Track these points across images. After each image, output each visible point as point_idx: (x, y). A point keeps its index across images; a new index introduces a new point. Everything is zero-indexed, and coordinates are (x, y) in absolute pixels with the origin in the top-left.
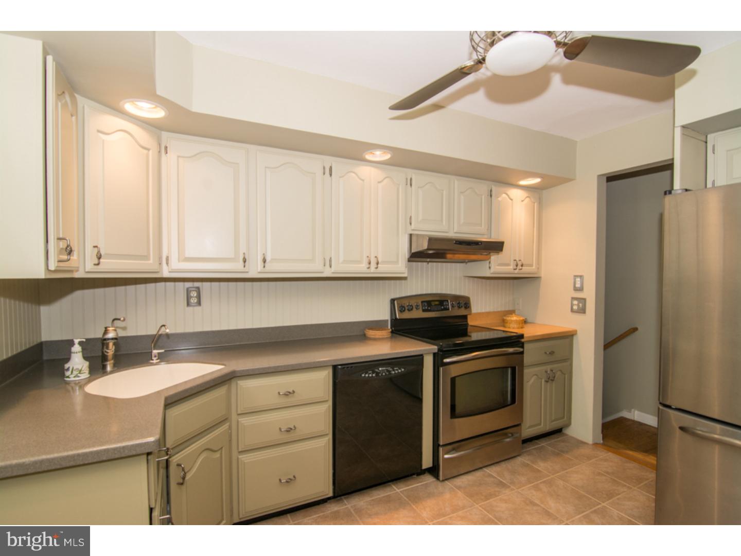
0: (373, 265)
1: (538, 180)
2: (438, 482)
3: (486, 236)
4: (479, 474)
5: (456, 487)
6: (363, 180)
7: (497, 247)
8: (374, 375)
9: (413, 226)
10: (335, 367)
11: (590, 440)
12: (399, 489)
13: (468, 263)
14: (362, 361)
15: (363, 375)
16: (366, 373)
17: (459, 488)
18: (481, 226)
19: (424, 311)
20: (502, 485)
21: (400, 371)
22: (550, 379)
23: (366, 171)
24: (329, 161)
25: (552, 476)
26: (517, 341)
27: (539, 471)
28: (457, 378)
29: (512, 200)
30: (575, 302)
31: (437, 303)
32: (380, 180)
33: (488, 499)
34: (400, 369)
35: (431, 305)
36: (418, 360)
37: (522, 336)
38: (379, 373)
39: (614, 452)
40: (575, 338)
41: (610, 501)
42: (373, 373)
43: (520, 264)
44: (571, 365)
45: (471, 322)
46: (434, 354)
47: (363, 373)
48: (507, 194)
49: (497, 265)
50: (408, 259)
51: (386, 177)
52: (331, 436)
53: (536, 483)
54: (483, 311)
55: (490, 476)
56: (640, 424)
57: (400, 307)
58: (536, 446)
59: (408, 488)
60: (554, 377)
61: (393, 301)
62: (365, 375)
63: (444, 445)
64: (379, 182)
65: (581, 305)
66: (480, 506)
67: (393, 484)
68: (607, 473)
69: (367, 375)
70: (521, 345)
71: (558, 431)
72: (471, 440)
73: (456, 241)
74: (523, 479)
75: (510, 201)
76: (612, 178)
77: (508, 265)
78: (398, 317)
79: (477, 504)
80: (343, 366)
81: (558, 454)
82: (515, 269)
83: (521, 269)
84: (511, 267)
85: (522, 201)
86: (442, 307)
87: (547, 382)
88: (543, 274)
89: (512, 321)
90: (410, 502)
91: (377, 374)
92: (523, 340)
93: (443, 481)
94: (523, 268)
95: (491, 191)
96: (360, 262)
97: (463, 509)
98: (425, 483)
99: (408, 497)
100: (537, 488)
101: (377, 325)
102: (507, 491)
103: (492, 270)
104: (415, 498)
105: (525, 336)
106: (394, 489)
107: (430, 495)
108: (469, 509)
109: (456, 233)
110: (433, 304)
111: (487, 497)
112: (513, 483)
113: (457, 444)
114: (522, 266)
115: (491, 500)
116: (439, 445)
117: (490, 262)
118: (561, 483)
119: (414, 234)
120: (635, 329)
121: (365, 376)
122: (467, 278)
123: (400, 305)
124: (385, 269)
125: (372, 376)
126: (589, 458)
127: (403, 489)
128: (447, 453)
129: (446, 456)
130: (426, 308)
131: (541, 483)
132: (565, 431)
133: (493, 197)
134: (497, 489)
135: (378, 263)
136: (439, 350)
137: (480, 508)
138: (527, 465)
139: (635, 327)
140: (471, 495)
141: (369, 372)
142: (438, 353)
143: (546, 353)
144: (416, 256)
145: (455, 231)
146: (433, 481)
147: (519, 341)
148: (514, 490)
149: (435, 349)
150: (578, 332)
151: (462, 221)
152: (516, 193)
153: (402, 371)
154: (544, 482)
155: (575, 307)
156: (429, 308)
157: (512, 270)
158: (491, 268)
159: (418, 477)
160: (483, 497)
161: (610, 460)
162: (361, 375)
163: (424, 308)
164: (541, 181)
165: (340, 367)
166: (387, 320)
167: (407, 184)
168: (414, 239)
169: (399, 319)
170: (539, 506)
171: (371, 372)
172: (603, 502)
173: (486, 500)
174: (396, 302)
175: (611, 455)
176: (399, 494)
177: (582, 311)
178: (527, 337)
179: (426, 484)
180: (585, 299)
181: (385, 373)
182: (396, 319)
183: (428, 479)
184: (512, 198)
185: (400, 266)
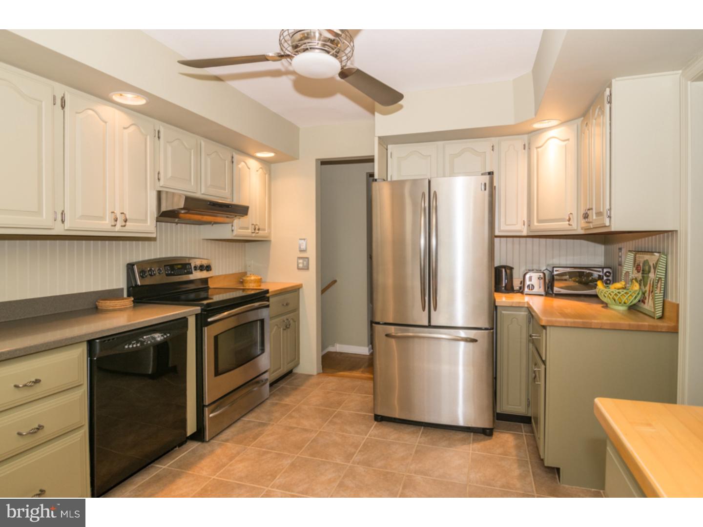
0: (120, 223)
1: (271, 155)
2: (205, 444)
3: (229, 200)
4: (239, 424)
5: (223, 441)
6: (106, 122)
7: (242, 211)
8: (138, 345)
9: (162, 183)
10: (91, 343)
11: (315, 372)
12: (165, 465)
13: (214, 225)
14: (125, 330)
15: (126, 347)
16: (130, 344)
17: (227, 441)
18: (225, 190)
19: (167, 275)
20: (264, 425)
21: (165, 336)
22: (287, 327)
23: (107, 112)
24: (60, 89)
25: (298, 405)
26: (262, 296)
27: (287, 405)
28: (219, 336)
29: (249, 168)
30: (301, 261)
31: (179, 266)
32: (125, 127)
33: (256, 439)
34: (165, 334)
35: (174, 269)
36: (182, 322)
37: (267, 291)
38: (144, 341)
39: (332, 376)
40: (301, 290)
41: (341, 407)
42: (137, 343)
43: (257, 227)
44: (299, 314)
45: (211, 285)
46: (197, 315)
47: (126, 345)
48: (246, 163)
49: (239, 227)
50: (157, 218)
51: (132, 125)
52: (86, 429)
53: (288, 414)
54: (221, 274)
55: (249, 422)
56: (341, 353)
57: (140, 273)
58: (278, 388)
59: (174, 461)
60: (290, 325)
61: (130, 267)
62: (129, 346)
63: (209, 405)
64: (125, 128)
65: (305, 263)
66: (253, 446)
67: (155, 464)
68: (333, 390)
69: (131, 346)
70: (267, 299)
71: (290, 373)
72: (228, 396)
73: (210, 203)
74: (277, 414)
75: (248, 169)
76: (324, 163)
77: (247, 228)
78: (139, 283)
79: (249, 446)
80: (103, 340)
81: (295, 389)
82: (252, 233)
83: (258, 233)
84: (250, 231)
85: (257, 171)
86: (186, 271)
87: (284, 329)
88: (273, 239)
89: (252, 280)
90: (183, 471)
91: (142, 343)
92: (268, 295)
93: (209, 441)
94: (260, 232)
95: (232, 157)
96: (102, 218)
97: (239, 454)
98: (190, 450)
99: (180, 467)
100: (291, 417)
101: (113, 294)
102: (269, 427)
103: (235, 233)
104: (187, 465)
105: (270, 291)
106: (158, 467)
107: (202, 457)
108: (244, 452)
109: (203, 194)
110: (176, 267)
111: (255, 438)
112: (271, 420)
113: (221, 400)
114: (259, 230)
115: (259, 439)
116: (204, 406)
117: (232, 226)
118: (306, 407)
119: (163, 191)
120: (335, 281)
121: (129, 348)
122: (205, 241)
123: (141, 270)
124: (132, 228)
125: (137, 346)
126: (318, 384)
127: (170, 463)
128: (212, 412)
129: (211, 415)
130: (169, 272)
131: (292, 412)
132: (295, 371)
133: (234, 163)
134: (260, 429)
135: (126, 221)
136: (202, 310)
137: (253, 448)
138: (277, 404)
139: (335, 279)
140: (240, 442)
141: (133, 342)
142: (201, 314)
143: (283, 305)
144: (166, 216)
145: (202, 192)
146: (199, 446)
147: (264, 296)
148: (274, 424)
149: (199, 309)
150: (303, 285)
151: (209, 183)
152: (253, 164)
153: (167, 337)
154: (294, 411)
155: (301, 265)
156: (172, 272)
157: (250, 234)
158: (234, 231)
159: (181, 448)
160: (251, 439)
161: (332, 382)
162: (124, 347)
163: (167, 272)
164: (275, 156)
165: (97, 341)
166: (122, 289)
167: (155, 136)
168: (163, 196)
169: (141, 286)
170: (297, 428)
171: (135, 342)
172: (337, 409)
173: (255, 441)
174: (135, 267)
175: (331, 378)
176: (168, 469)
177: (306, 268)
178: (272, 292)
179: (192, 450)
180: (308, 258)
181: (151, 341)
182: (137, 286)
183: (193, 445)
184: (249, 167)
185: (147, 224)
